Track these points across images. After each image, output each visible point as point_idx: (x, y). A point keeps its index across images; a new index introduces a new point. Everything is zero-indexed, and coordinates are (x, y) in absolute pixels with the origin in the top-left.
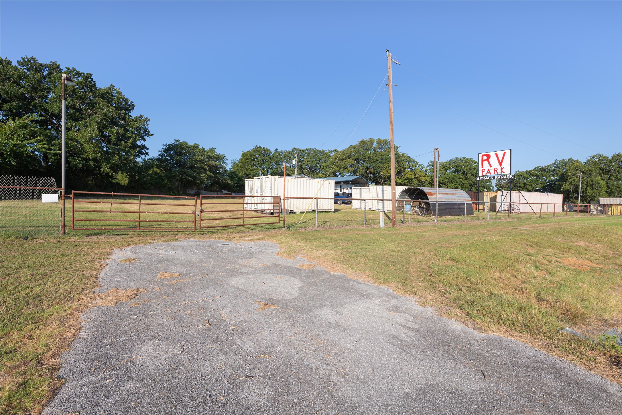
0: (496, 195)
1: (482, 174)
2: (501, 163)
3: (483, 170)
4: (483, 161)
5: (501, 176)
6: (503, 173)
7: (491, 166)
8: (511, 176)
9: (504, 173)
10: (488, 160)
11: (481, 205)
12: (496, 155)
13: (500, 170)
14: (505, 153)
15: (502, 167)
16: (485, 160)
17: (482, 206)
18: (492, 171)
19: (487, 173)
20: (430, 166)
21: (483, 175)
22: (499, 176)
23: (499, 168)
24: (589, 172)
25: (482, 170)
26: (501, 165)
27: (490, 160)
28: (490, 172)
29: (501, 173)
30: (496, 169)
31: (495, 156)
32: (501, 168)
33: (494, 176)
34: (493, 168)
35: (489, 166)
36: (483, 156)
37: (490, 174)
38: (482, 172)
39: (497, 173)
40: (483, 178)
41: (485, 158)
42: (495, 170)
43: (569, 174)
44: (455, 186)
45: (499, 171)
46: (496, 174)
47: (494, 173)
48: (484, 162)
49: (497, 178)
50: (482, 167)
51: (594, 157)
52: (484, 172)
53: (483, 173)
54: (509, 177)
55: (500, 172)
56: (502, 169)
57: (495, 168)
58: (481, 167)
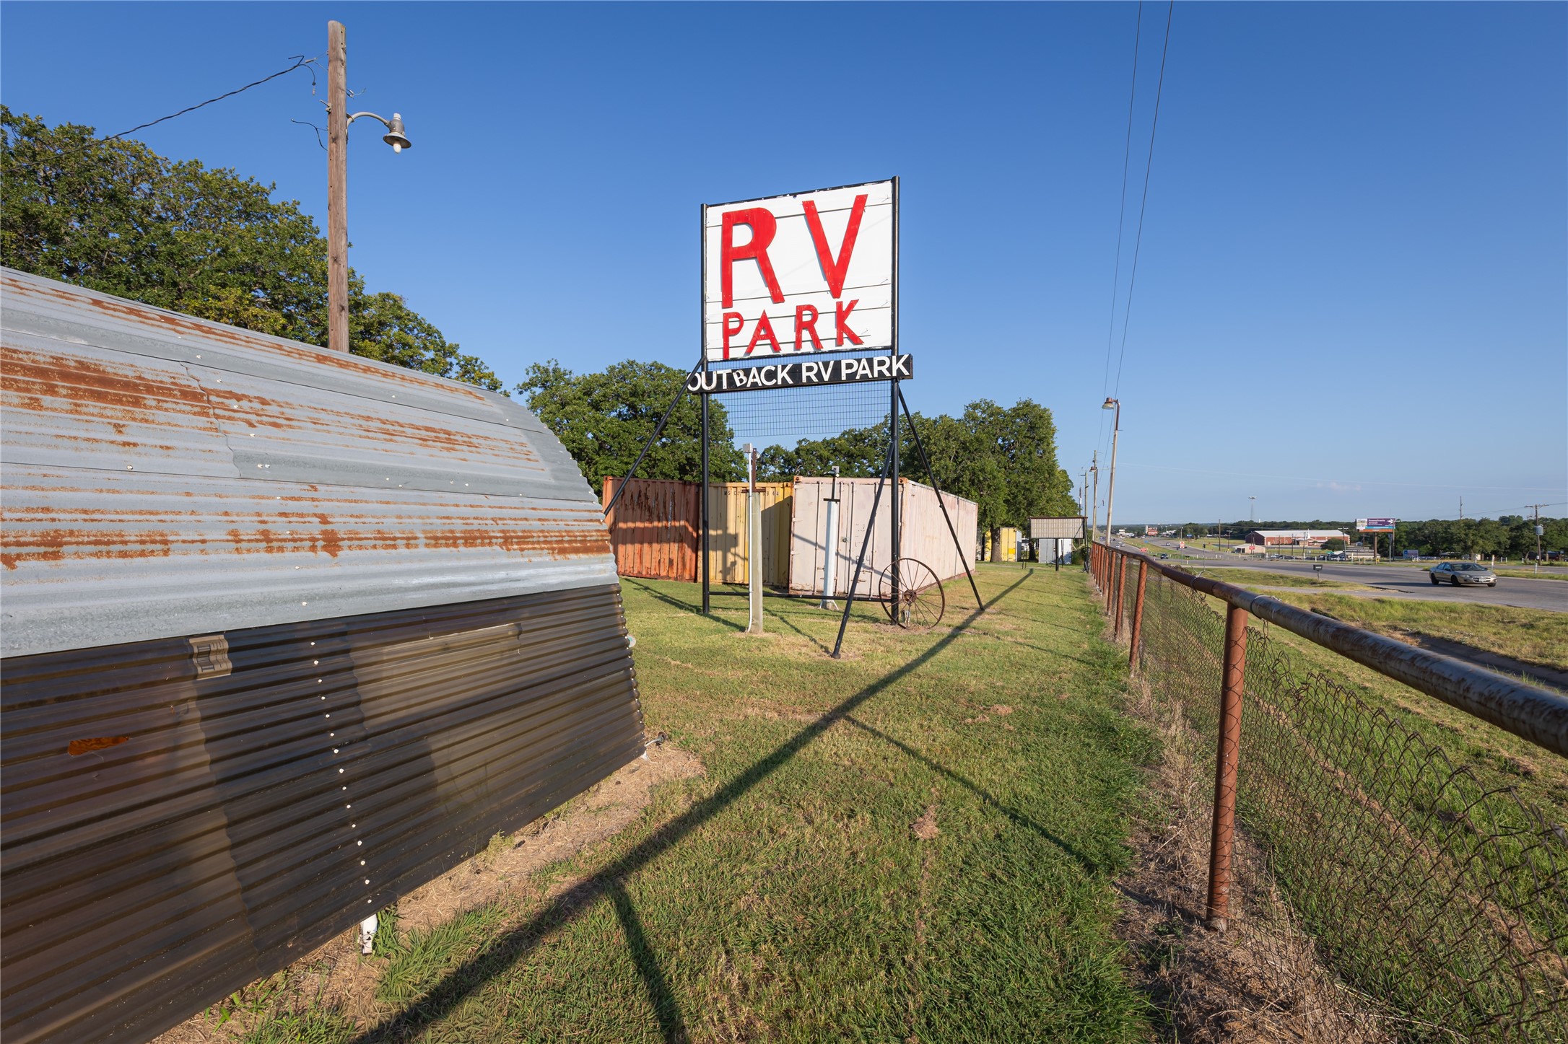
0: (791, 498)
1: (726, 349)
2: (835, 274)
3: (733, 325)
4: (730, 255)
5: (837, 364)
6: (847, 345)
7: (777, 297)
8: (900, 365)
9: (855, 339)
10: (757, 251)
11: (716, 550)
12: (811, 214)
13: (832, 318)
14: (860, 202)
15: (845, 298)
16: (742, 254)
17: (720, 553)
18: (784, 331)
19: (753, 344)
20: (532, 384)
21: (733, 354)
22: (826, 365)
23: (826, 304)
24: (976, 445)
25: (727, 317)
26: (836, 291)
27: (774, 251)
28: (770, 335)
29: (839, 341)
30: (807, 318)
31: (802, 221)
32: (839, 305)
33: (796, 360)
34: (789, 307)
35: (767, 292)
36: (730, 221)
37: (775, 346)
38: (728, 333)
39: (816, 341)
40: (730, 377)
41: (742, 236)
42: (805, 321)
43: (934, 448)
44: (624, 467)
45: (826, 328)
46: (807, 347)
47: (798, 343)
48: (737, 266)
49: (812, 374)
50: (727, 301)
51: (975, 407)
52: (736, 331)
53: (733, 341)
54: (884, 369)
55: (834, 334)
56: (841, 315)
57: (800, 310)
58: (719, 296)
